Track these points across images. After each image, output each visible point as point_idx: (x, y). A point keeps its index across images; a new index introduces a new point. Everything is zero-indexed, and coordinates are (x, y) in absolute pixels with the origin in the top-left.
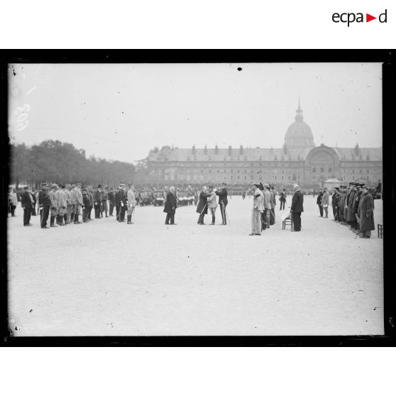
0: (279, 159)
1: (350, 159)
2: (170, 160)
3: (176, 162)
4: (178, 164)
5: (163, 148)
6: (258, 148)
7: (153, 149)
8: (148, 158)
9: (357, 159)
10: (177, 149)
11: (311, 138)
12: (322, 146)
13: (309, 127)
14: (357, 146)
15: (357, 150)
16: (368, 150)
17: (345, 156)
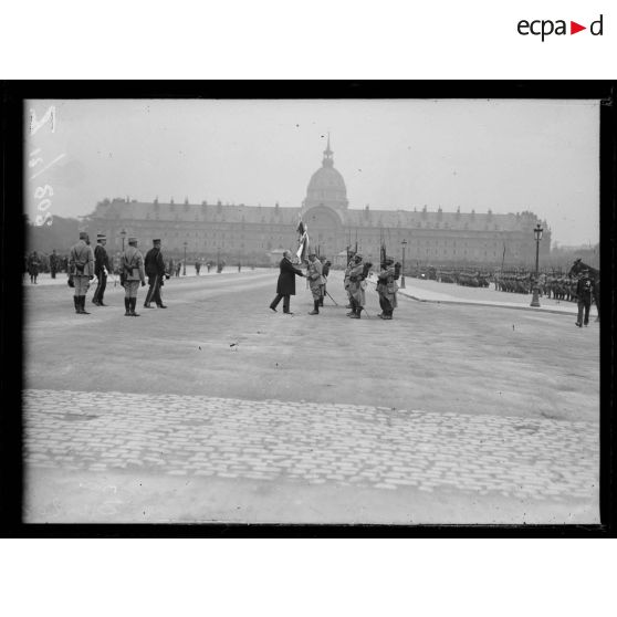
0: (268, 220)
1: (358, 223)
2: (122, 217)
3: (132, 220)
4: (133, 224)
5: (114, 200)
6: (242, 205)
8: (94, 214)
9: (366, 224)
10: (134, 202)
11: (343, 191)
12: (322, 206)
13: (340, 176)
14: (367, 208)
15: (367, 213)
16: (382, 214)
17: (351, 220)
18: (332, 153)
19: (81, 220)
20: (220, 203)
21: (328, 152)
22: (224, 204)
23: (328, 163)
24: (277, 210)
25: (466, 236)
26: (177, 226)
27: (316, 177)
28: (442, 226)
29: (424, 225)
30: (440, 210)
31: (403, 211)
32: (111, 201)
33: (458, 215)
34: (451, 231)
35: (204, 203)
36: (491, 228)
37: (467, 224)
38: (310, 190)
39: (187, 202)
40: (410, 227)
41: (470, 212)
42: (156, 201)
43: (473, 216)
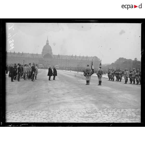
0: (35, 57)
11: (51, 50)
12: (48, 54)
16: (62, 56)
17: (55, 57)
18: (48, 41)
21: (47, 41)
22: (24, 53)
23: (47, 44)
24: (37, 54)
25: (82, 62)
27: (45, 47)
28: (76, 59)
29: (72, 59)
30: (76, 55)
31: (67, 56)
33: (80, 57)
34: (78, 60)
35: (19, 52)
36: (87, 60)
37: (82, 59)
38: (43, 50)
39: (14, 52)
40: (69, 59)
41: (82, 56)
43: (83, 57)
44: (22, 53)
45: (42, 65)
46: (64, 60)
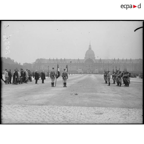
0: (76, 62)
1: (98, 63)
2: (42, 63)
4: (44, 64)
5: (40, 59)
6: (70, 59)
7: (37, 59)
8: (35, 62)
10: (45, 59)
11: (94, 55)
12: (89, 58)
13: (93, 51)
14: (100, 59)
15: (100, 60)
16: (104, 60)
17: (96, 62)
18: (91, 46)
19: (32, 64)
20: (65, 59)
21: (90, 46)
22: (66, 59)
23: (90, 48)
24: (79, 60)
26: (55, 65)
27: (87, 52)
28: (119, 63)
29: (115, 63)
30: (118, 59)
31: (109, 59)
32: (39, 59)
33: (123, 60)
34: (121, 64)
35: (61, 59)
36: (131, 63)
37: (125, 62)
39: (57, 59)
40: (111, 63)
42: (50, 59)
44: (64, 59)
45: (81, 70)
46: (106, 64)
